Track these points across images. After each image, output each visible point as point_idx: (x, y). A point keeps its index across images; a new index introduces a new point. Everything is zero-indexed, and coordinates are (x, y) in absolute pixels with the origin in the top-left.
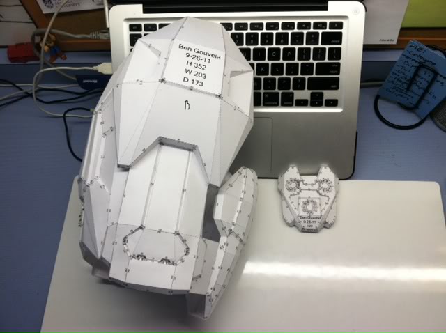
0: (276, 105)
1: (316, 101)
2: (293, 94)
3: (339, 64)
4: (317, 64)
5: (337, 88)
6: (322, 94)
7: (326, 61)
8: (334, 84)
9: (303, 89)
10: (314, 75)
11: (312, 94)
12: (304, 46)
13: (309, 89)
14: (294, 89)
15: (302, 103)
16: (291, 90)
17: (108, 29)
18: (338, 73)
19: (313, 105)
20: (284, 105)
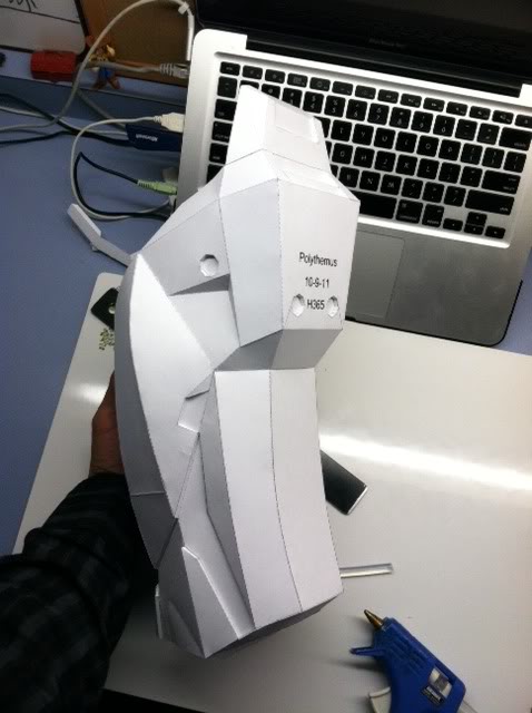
0: (415, 222)
1: (474, 226)
2: (442, 209)
3: (518, 178)
4: (487, 172)
5: (508, 213)
6: (484, 217)
7: (501, 170)
8: (505, 206)
9: (459, 204)
10: (479, 188)
11: (471, 215)
12: (475, 142)
13: (467, 206)
14: (446, 202)
15: (453, 225)
16: (441, 204)
17: (189, 63)
18: (514, 192)
19: (469, 230)
20: (425, 223)
